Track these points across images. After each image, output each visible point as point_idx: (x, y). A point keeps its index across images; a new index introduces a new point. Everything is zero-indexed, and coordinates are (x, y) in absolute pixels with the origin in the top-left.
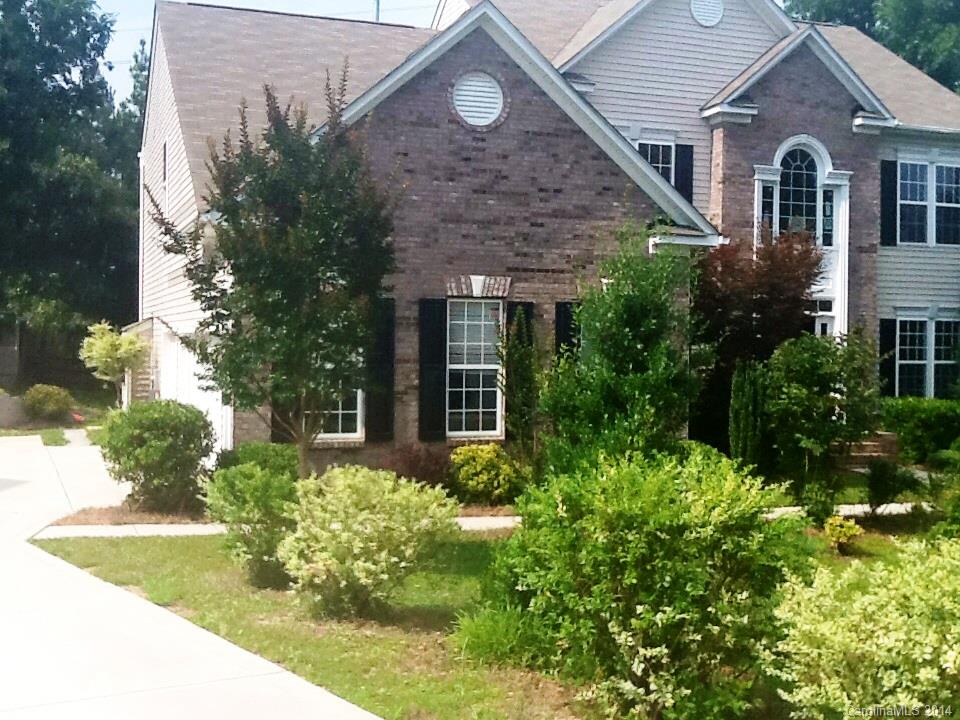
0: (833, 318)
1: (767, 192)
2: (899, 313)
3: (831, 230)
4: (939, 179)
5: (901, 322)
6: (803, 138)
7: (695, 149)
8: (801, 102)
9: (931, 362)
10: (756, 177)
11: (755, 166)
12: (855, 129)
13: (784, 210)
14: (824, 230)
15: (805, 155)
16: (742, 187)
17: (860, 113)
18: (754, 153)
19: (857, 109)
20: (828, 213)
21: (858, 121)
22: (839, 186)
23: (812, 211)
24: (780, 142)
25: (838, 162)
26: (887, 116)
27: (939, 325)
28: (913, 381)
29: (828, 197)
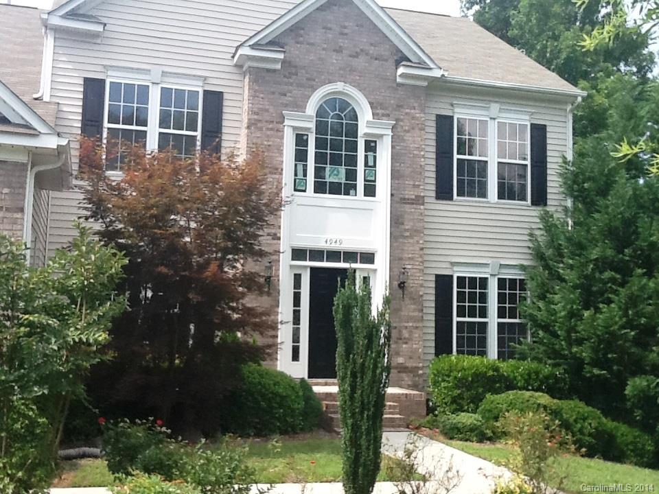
0: (375, 271)
1: (301, 140)
2: (455, 269)
3: (375, 181)
4: (501, 134)
5: (458, 278)
6: (339, 86)
7: (226, 96)
8: (339, 50)
9: (493, 320)
10: (287, 122)
11: (283, 112)
12: (399, 80)
13: (320, 158)
14: (365, 180)
15: (344, 105)
16: (269, 133)
17: (404, 63)
18: (285, 100)
19: (402, 59)
20: (371, 163)
21: (401, 70)
22: (382, 136)
23: (352, 161)
24: (314, 89)
25: (380, 111)
26: (432, 66)
27: (502, 282)
28: (474, 340)
29: (371, 147)
